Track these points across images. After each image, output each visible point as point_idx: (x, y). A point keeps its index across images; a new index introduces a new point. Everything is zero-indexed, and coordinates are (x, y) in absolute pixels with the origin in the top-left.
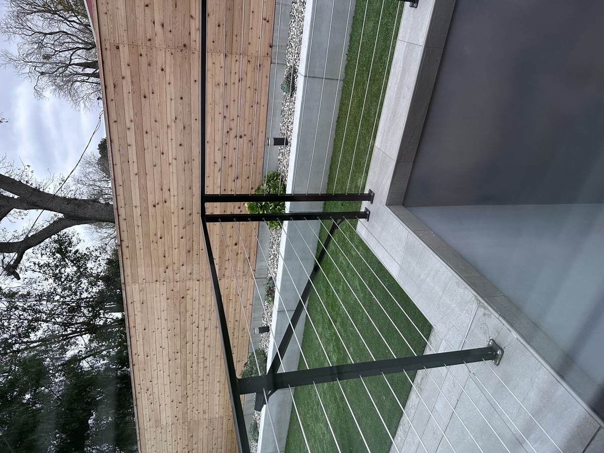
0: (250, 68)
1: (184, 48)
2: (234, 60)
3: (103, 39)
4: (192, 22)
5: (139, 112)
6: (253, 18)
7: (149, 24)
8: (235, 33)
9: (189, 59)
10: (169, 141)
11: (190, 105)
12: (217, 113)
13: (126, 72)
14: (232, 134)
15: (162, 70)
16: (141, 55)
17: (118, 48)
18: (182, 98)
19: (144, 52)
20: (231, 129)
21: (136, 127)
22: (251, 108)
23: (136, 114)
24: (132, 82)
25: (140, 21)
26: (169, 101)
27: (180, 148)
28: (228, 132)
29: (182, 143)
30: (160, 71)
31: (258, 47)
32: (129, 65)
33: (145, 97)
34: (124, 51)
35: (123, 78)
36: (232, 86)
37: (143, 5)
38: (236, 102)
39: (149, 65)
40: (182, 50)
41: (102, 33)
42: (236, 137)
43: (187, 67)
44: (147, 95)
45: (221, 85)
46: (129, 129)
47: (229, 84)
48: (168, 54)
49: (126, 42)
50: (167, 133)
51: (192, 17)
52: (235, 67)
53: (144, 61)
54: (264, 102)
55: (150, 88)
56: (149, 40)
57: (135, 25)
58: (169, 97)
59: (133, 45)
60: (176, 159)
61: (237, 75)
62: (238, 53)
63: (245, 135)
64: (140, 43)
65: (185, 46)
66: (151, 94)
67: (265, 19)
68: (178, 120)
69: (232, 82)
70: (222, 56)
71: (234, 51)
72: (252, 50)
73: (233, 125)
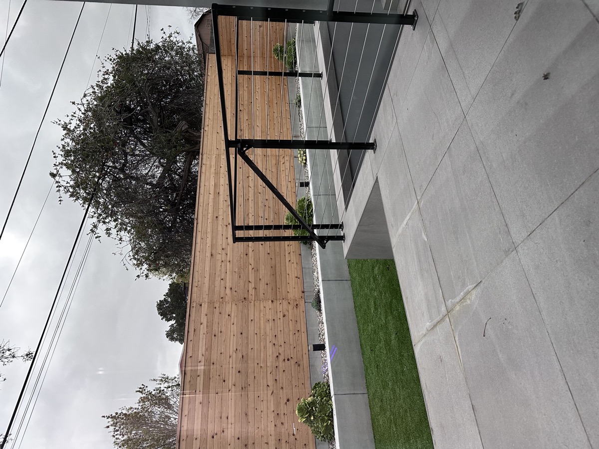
0: (290, 307)
1: (244, 300)
2: (278, 303)
3: (192, 301)
4: (250, 284)
5: (209, 349)
6: (289, 277)
7: (223, 289)
8: (278, 286)
9: (248, 306)
10: (231, 369)
11: (247, 338)
12: (268, 342)
13: (204, 320)
14: (281, 358)
15: (229, 315)
16: (215, 308)
17: (201, 305)
18: (241, 334)
19: (217, 305)
20: (280, 354)
21: (206, 360)
22: (294, 335)
23: (206, 350)
24: (207, 326)
25: (217, 289)
26: (232, 336)
27: (238, 374)
28: (277, 356)
29: (241, 370)
30: (227, 316)
31: (294, 292)
32: (206, 315)
33: (215, 336)
34: (205, 306)
35: (201, 324)
36: (279, 320)
37: (220, 279)
38: (282, 332)
39: (220, 313)
40: (243, 302)
41: (192, 298)
42: (284, 360)
43: (246, 311)
44: (216, 334)
45: (270, 321)
46: (200, 362)
47: (276, 319)
48: (234, 305)
49: (206, 301)
50: (229, 362)
51: (249, 282)
52: (280, 308)
53: (217, 311)
54: (303, 329)
55: (219, 329)
56: (222, 298)
57: (214, 290)
58: (232, 334)
59: (211, 303)
60: (235, 385)
61: (282, 313)
62: (281, 298)
63: (291, 358)
64: (216, 300)
65: (245, 298)
66: (219, 333)
67: (297, 277)
68: (238, 351)
69: (278, 317)
70: (270, 301)
71: (278, 297)
72: (291, 296)
73: (281, 350)
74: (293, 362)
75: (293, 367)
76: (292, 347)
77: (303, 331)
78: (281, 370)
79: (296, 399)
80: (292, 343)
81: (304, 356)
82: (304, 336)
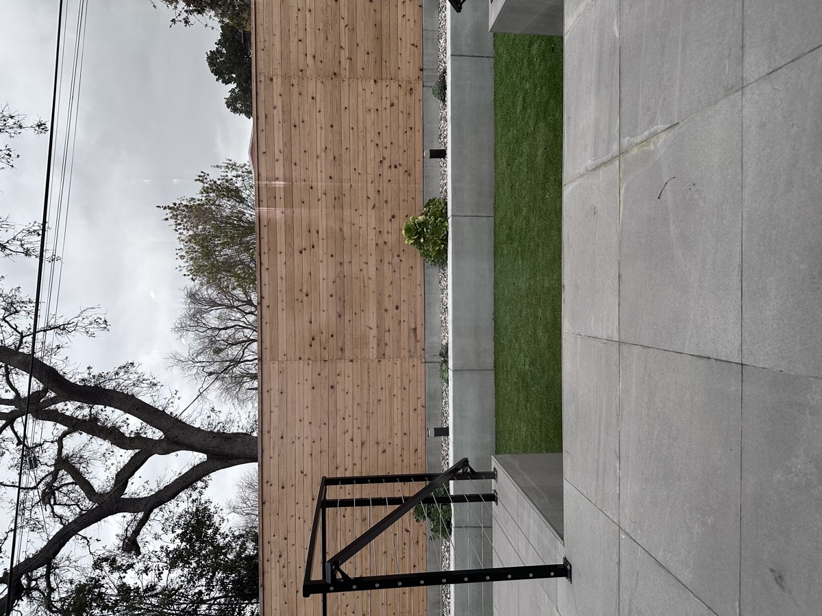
0: (401, 92)
1: (334, 76)
2: (384, 84)
3: (259, 72)
4: (342, 51)
5: (288, 143)
6: (401, 44)
7: (302, 56)
8: (384, 58)
9: (340, 87)
10: (319, 173)
11: (340, 133)
12: (369, 141)
13: (278, 102)
14: (386, 164)
15: (313, 98)
16: (293, 85)
17: (272, 80)
18: (332, 126)
19: (295, 82)
20: (384, 158)
21: (285, 159)
22: (405, 134)
23: (285, 145)
24: (283, 111)
25: (293, 55)
26: (319, 129)
27: (329, 180)
28: (381, 161)
29: (332, 175)
30: (311, 99)
31: (408, 70)
32: (281, 95)
33: (295, 126)
34: (277, 81)
35: (275, 108)
36: (384, 111)
37: (296, 40)
38: (389, 128)
39: (300, 94)
40: (332, 79)
41: (258, 68)
42: (390, 167)
43: (337, 94)
44: (297, 125)
45: (372, 111)
46: (277, 160)
47: (380, 109)
48: (319, 83)
49: (279, 73)
50: (317, 164)
51: (341, 47)
52: (386, 93)
53: (295, 90)
54: (418, 127)
55: (301, 117)
56: (301, 71)
57: (289, 57)
58: (319, 126)
59: (286, 77)
60: (325, 194)
61: (388, 101)
62: (388, 78)
63: (400, 164)
64: (293, 73)
65: (335, 74)
66: (301, 123)
67: (413, 45)
68: (328, 150)
69: (384, 106)
70: (372, 81)
71: (384, 76)
72: (403, 74)
73: (386, 153)
74: (401, 170)
75: (401, 176)
76: (401, 151)
77: (417, 129)
78: (386, 180)
79: (404, 216)
80: (401, 145)
81: (417, 163)
82: (419, 135)
